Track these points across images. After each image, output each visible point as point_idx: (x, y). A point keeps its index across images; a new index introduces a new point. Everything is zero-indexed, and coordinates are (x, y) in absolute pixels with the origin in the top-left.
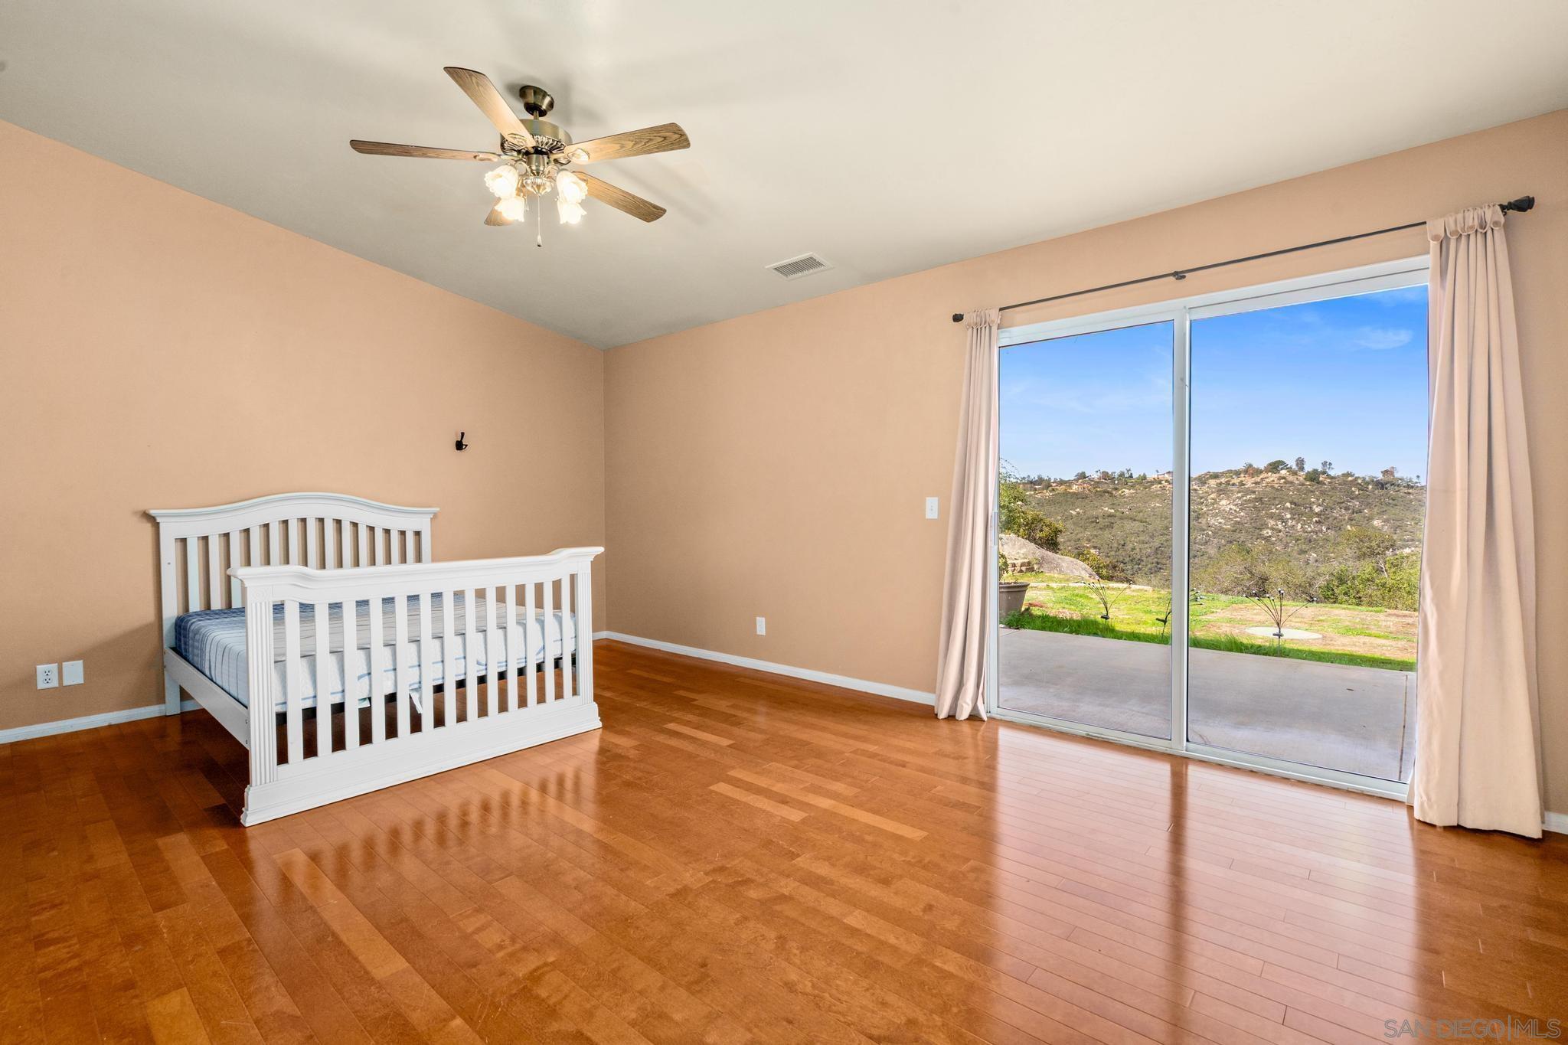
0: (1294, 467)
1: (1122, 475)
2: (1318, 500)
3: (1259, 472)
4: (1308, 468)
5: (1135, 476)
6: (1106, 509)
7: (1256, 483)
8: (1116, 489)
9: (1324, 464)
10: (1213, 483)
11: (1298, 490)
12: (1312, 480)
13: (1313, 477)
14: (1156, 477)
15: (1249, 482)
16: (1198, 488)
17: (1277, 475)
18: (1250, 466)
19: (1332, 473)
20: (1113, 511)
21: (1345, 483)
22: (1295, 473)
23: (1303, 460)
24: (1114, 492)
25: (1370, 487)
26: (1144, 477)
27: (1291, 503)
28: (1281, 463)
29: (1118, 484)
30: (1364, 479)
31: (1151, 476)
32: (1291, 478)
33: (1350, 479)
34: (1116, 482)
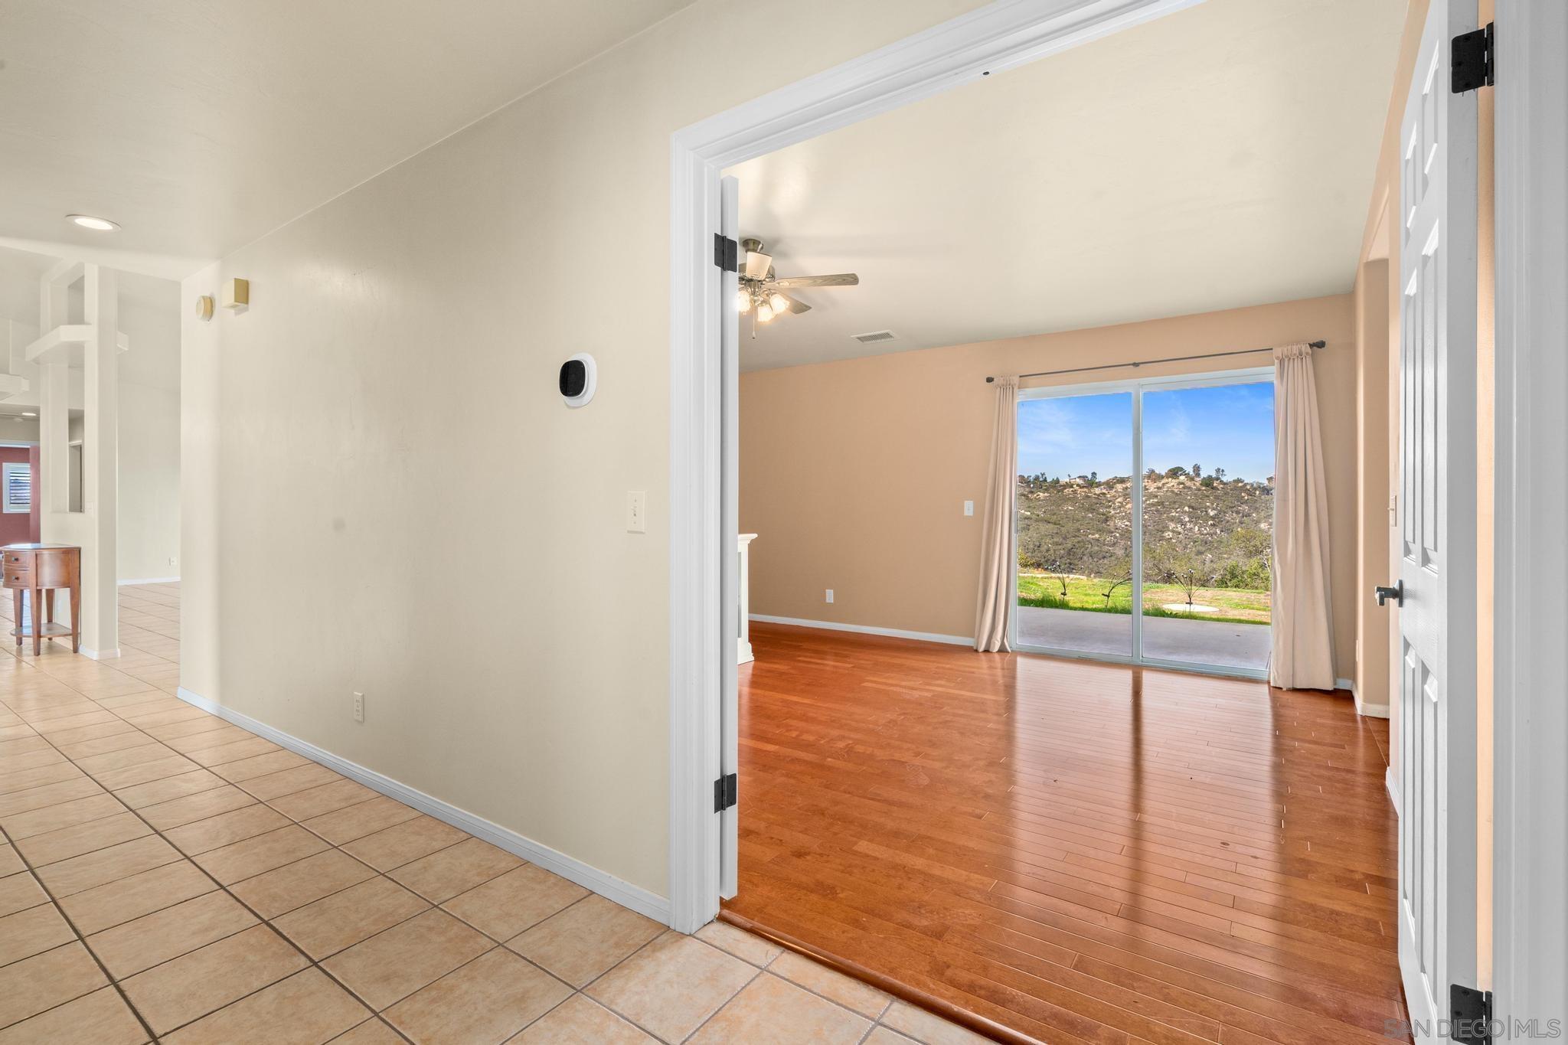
0: (1191, 473)
1: (1037, 478)
2: (1213, 504)
3: (1160, 477)
4: (1204, 474)
5: (1049, 480)
6: (1023, 511)
7: (1159, 488)
8: (1032, 492)
9: (1218, 470)
10: (1119, 487)
11: (1195, 495)
12: (1207, 485)
13: (1208, 482)
14: (1068, 480)
15: (1152, 487)
16: (1106, 492)
17: (1177, 481)
18: (1153, 471)
19: (1224, 479)
20: (1029, 513)
21: (1236, 488)
22: (1192, 479)
23: (1199, 467)
24: (1030, 495)
25: (1258, 492)
26: (1058, 481)
27: (1189, 507)
28: (1181, 469)
29: (1033, 487)
30: (1252, 485)
31: (1064, 480)
32: (1188, 484)
33: (1240, 484)
34: (1032, 486)
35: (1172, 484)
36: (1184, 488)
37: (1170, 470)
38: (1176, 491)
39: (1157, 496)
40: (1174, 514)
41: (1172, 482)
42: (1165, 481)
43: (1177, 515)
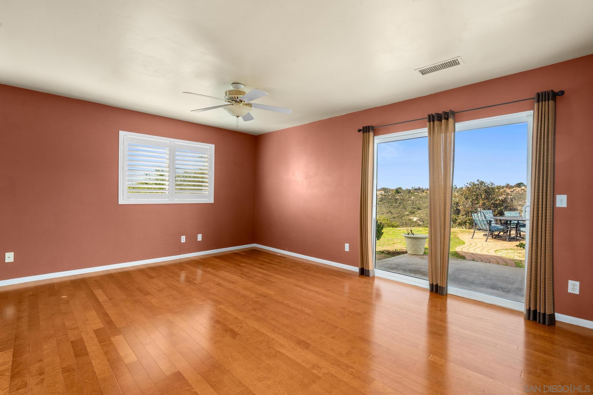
35: (518, 190)
36: (524, 192)
37: (517, 184)
38: (520, 193)
39: (512, 195)
40: (520, 203)
41: (518, 189)
42: (514, 189)
43: (522, 203)
